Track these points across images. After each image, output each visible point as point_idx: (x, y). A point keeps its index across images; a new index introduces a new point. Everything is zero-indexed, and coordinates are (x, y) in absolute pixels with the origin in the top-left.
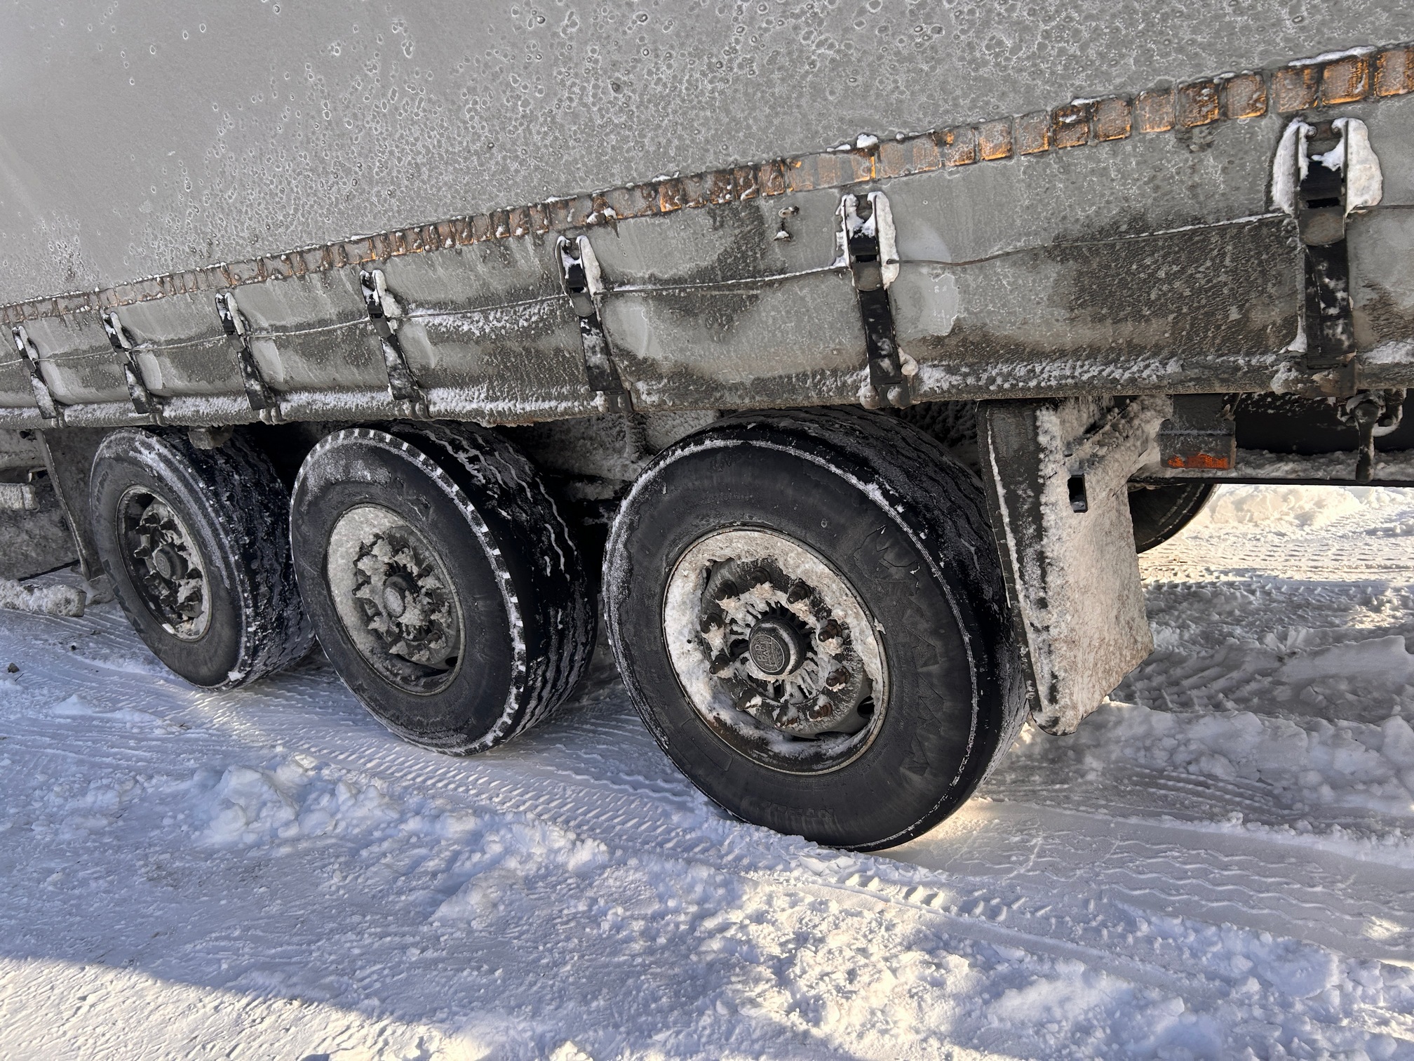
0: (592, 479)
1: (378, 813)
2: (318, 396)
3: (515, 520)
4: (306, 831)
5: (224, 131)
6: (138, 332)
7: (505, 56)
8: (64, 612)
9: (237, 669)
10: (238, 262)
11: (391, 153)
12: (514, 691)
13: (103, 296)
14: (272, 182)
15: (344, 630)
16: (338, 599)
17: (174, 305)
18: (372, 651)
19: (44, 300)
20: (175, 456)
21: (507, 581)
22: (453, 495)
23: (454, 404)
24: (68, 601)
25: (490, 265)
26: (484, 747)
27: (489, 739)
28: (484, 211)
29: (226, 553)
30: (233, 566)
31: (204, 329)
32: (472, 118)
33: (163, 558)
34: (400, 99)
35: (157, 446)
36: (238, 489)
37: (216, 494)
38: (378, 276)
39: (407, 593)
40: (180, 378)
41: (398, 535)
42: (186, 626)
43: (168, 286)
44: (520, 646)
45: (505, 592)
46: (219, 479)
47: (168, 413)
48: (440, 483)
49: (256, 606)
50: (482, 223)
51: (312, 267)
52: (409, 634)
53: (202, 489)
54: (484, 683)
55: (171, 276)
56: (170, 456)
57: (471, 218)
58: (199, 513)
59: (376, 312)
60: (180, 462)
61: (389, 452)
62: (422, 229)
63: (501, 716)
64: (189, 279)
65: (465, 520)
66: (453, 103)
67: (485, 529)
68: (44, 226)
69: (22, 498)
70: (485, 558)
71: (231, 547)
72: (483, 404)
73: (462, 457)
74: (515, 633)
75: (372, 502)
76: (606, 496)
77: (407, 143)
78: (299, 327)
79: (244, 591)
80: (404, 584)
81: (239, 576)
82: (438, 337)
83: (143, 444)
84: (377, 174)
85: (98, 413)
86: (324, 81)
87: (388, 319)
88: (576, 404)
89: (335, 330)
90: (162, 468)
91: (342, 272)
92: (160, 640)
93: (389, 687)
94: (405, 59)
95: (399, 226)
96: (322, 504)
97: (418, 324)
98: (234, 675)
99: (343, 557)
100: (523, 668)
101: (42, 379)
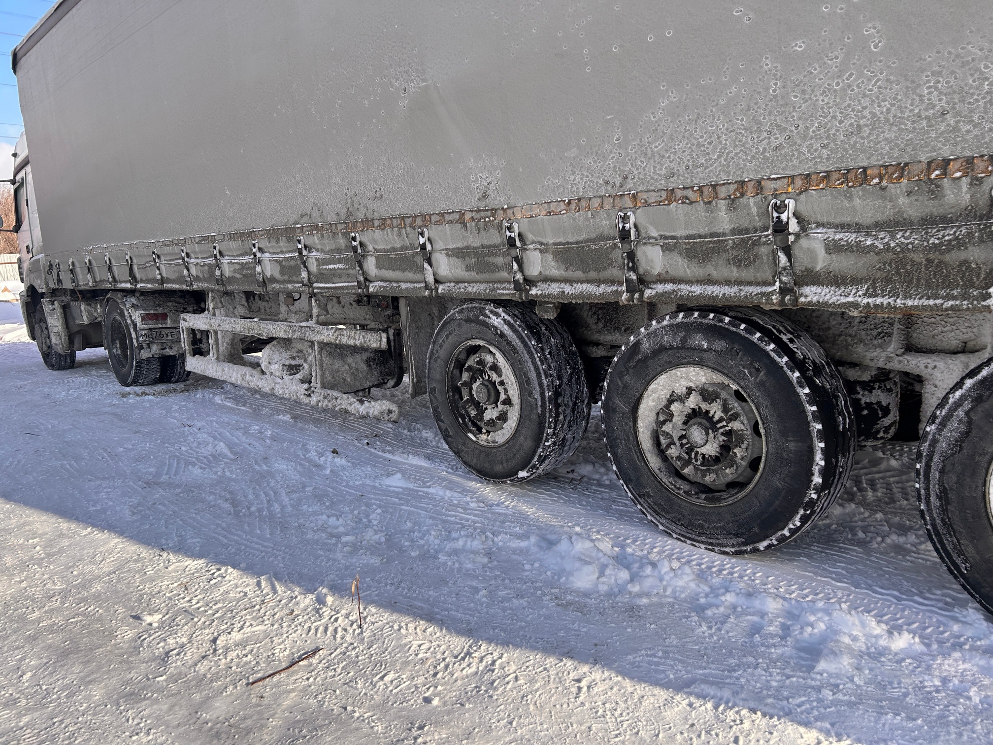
0: (854, 365)
1: (692, 585)
2: (682, 286)
3: (823, 387)
4: (646, 590)
5: (666, 102)
6: (530, 237)
7: (981, 50)
8: (386, 418)
9: (526, 470)
10: (648, 191)
11: (834, 117)
12: (802, 512)
13: (509, 212)
14: (702, 137)
15: (641, 452)
16: (641, 430)
17: (574, 219)
18: (659, 469)
19: (453, 212)
20: (516, 321)
21: (818, 430)
22: (783, 364)
23: (828, 297)
24: (390, 412)
25: (914, 198)
26: (758, 550)
27: (762, 545)
28: (923, 159)
29: (543, 389)
30: (547, 399)
31: (593, 235)
32: (930, 93)
33: (484, 390)
34: (856, 79)
35: (503, 314)
36: (554, 348)
37: (542, 350)
38: (791, 203)
39: (710, 431)
40: (558, 269)
41: (711, 389)
42: (484, 437)
43: (573, 206)
44: (817, 479)
45: (815, 439)
46: (543, 340)
47: (534, 291)
48: (773, 354)
49: (555, 428)
50: (916, 169)
51: (722, 195)
52: (696, 461)
53: (533, 345)
54: (777, 503)
55: (579, 200)
56: (512, 322)
57: (907, 164)
58: (530, 361)
59: (780, 228)
60: (519, 326)
61: (728, 329)
62: (849, 171)
63: (783, 529)
64: (596, 203)
65: (791, 383)
66: (913, 82)
67: (807, 391)
68: (471, 163)
69: (380, 341)
70: (804, 411)
71: (548, 386)
72: (860, 299)
73: (784, 338)
74: (816, 469)
75: (701, 364)
76: (865, 379)
77: (853, 110)
78: (688, 237)
79: (549, 417)
80: (708, 424)
81: (549, 406)
82: (833, 248)
83: (492, 312)
84: (813, 132)
85: (470, 289)
86: (779, 68)
87: (790, 234)
88: (965, 302)
89: (726, 240)
90: (506, 329)
91: (752, 200)
92: (464, 444)
93: (673, 497)
94: (870, 52)
95: (824, 169)
96: (650, 362)
97: (815, 238)
98: (522, 474)
99: (653, 401)
100: (815, 496)
101: (430, 264)
